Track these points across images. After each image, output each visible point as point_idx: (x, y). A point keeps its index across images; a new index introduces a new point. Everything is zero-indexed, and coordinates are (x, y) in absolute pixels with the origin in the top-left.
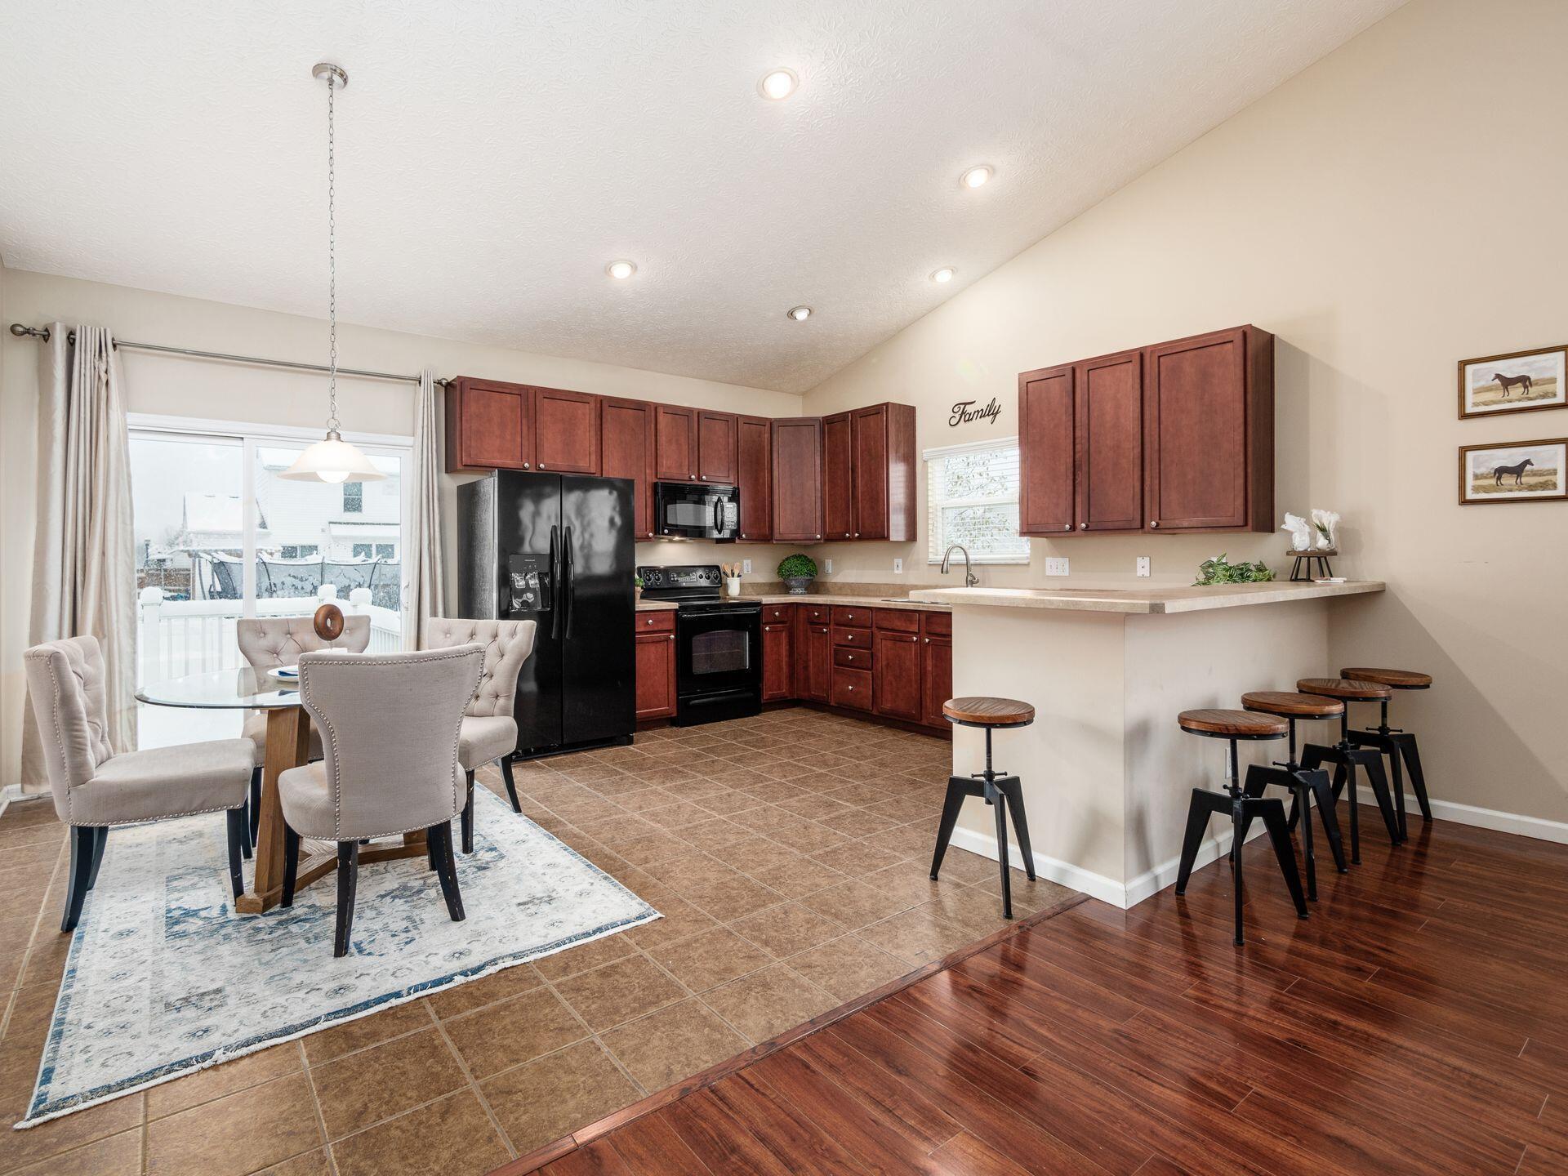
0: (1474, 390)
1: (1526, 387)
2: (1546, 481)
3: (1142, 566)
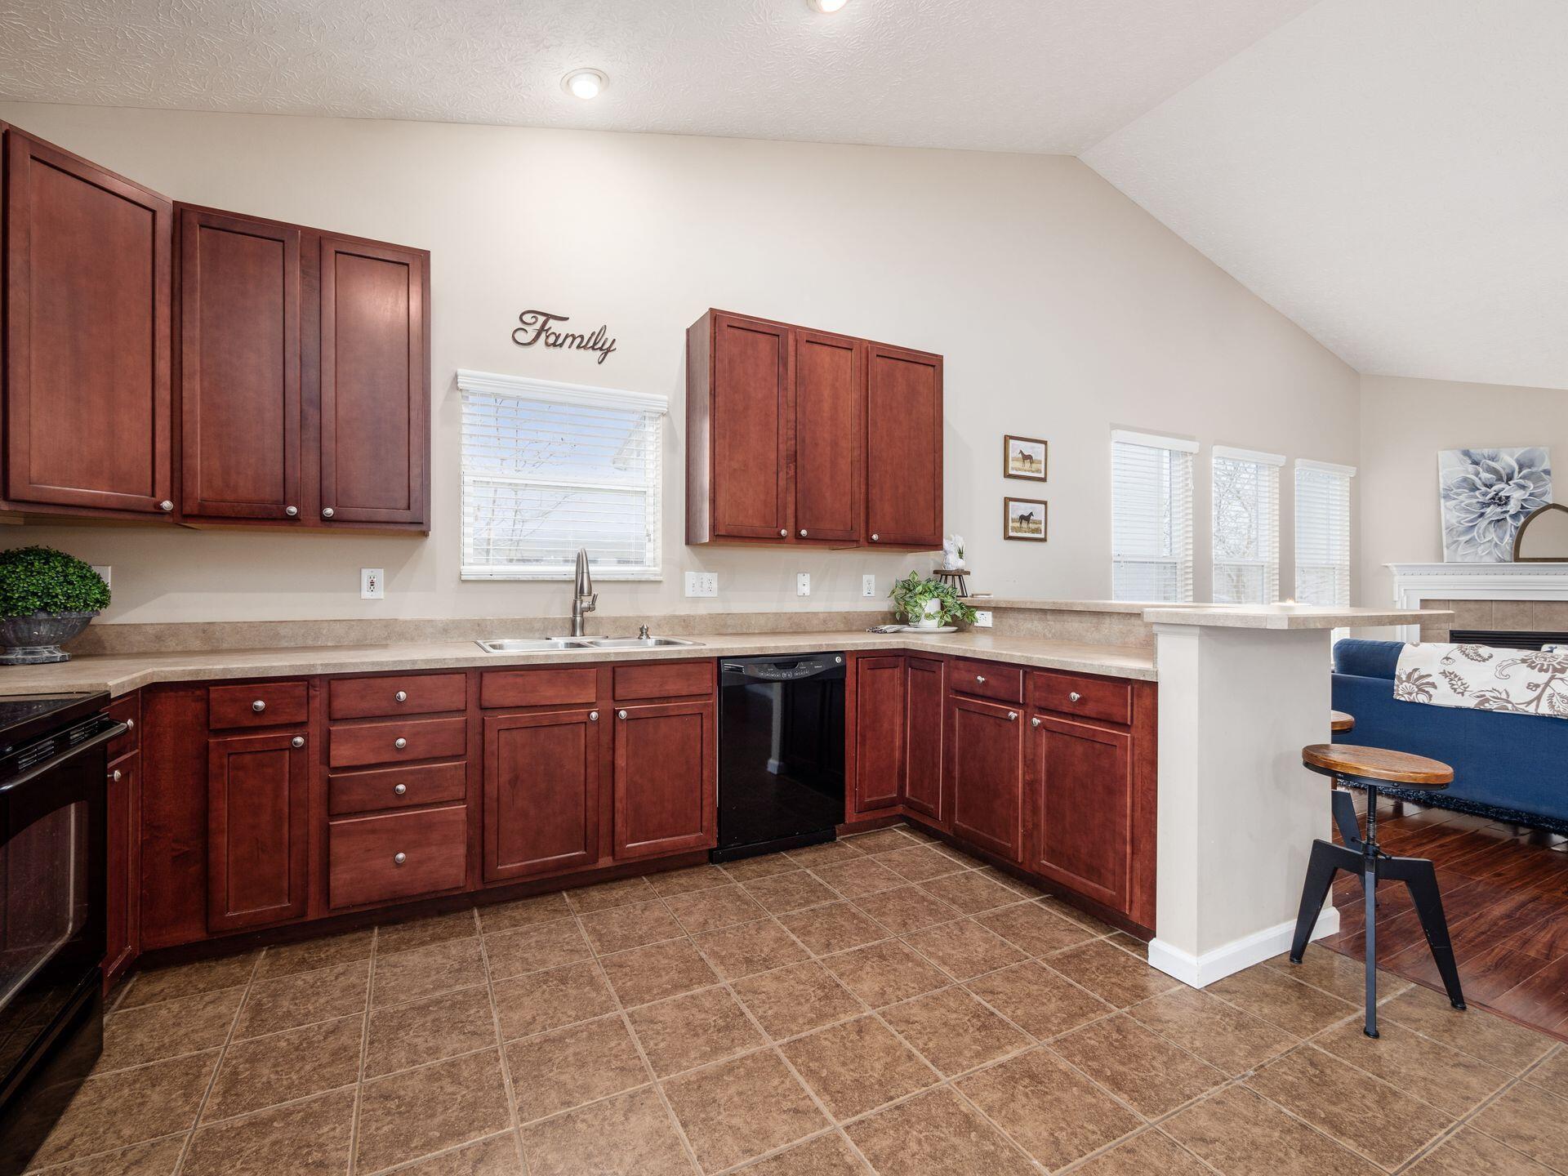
0: (1012, 458)
1: (1031, 463)
2: (1038, 527)
3: (803, 584)
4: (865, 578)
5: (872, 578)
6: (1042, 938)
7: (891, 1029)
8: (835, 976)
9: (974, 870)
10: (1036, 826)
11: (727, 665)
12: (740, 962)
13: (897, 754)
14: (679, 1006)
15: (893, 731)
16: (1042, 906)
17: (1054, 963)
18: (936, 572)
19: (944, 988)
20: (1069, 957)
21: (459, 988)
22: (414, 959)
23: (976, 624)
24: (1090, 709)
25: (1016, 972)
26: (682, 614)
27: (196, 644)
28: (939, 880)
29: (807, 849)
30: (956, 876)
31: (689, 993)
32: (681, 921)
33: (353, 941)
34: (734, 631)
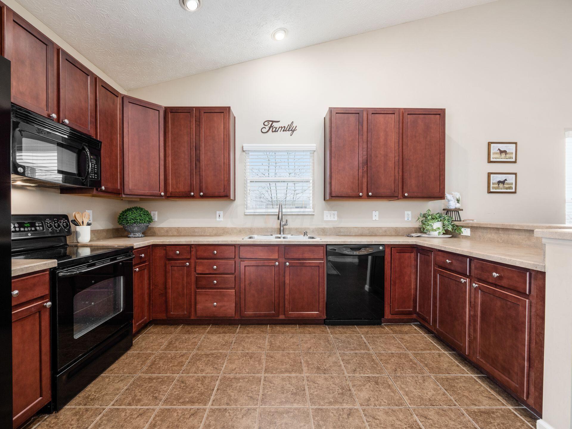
0: (493, 153)
1: (506, 154)
2: (510, 187)
3: (376, 215)
4: (406, 212)
5: (410, 213)
6: (470, 397)
7: (364, 418)
8: (351, 385)
9: (446, 352)
10: (475, 338)
11: (329, 248)
12: (315, 368)
13: (413, 292)
14: (283, 379)
15: (410, 281)
16: (477, 380)
17: (470, 413)
18: (444, 210)
19: (400, 407)
20: (482, 412)
21: (221, 351)
22: (214, 338)
23: (462, 234)
24: (504, 282)
25: (445, 411)
26: (322, 227)
27: (175, 233)
28: (423, 353)
29: (367, 326)
30: (434, 353)
31: (289, 375)
32: (302, 345)
33: (203, 328)
34: (344, 234)
